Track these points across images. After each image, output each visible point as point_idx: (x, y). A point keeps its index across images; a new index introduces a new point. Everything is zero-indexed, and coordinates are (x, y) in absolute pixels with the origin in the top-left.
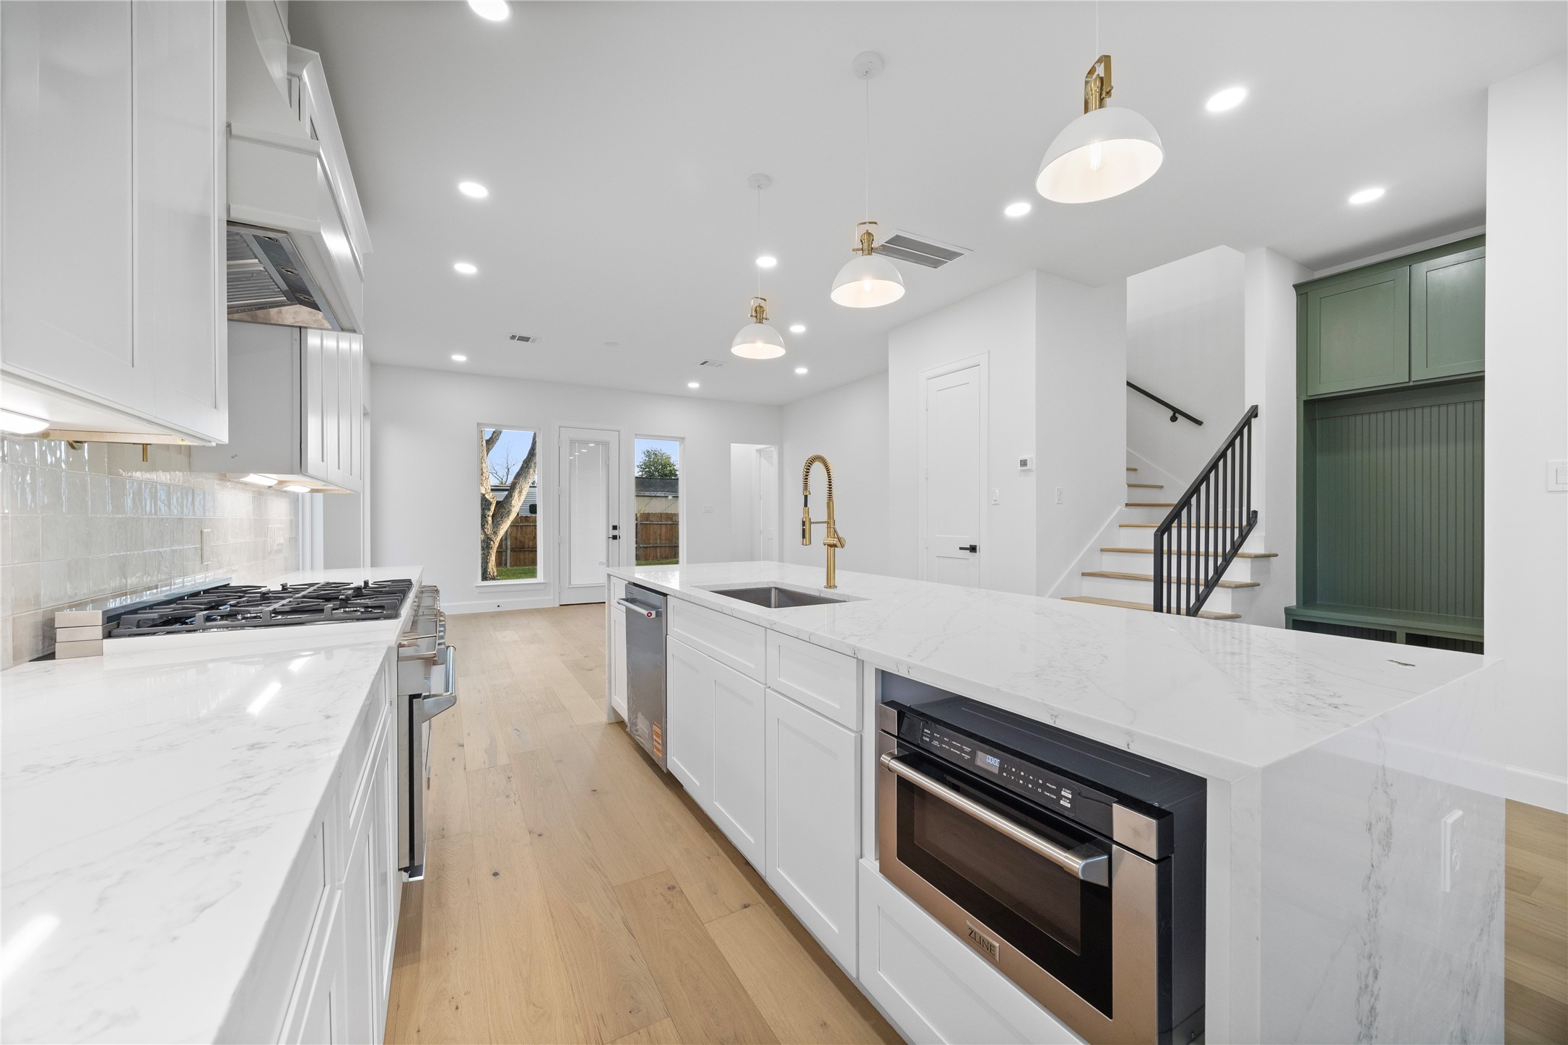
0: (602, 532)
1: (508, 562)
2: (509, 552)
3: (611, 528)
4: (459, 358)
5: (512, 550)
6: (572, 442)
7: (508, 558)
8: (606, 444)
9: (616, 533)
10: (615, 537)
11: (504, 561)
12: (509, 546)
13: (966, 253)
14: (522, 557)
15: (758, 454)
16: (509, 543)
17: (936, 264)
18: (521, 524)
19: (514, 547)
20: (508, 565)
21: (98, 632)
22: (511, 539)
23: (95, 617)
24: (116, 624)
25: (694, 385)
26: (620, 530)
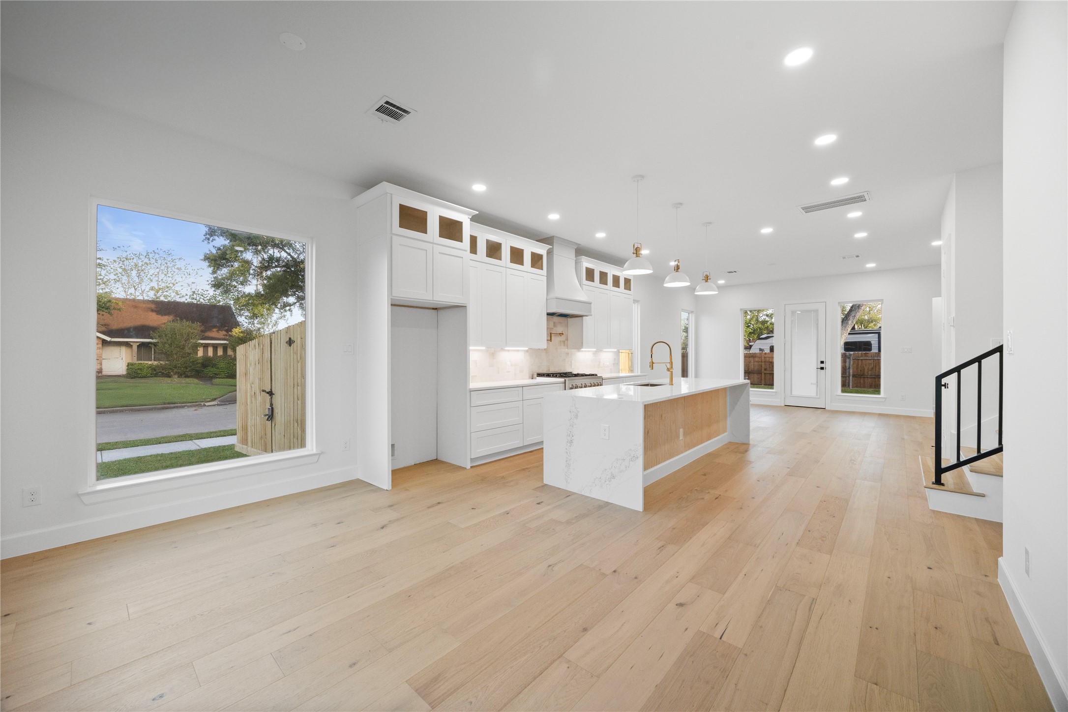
1: (851, 384)
2: (851, 377)
3: (819, 362)
4: (721, 282)
5: (854, 376)
6: (793, 312)
7: (851, 381)
9: (822, 365)
10: (822, 368)
11: (847, 384)
12: (851, 373)
13: (864, 193)
14: (862, 382)
16: (851, 371)
17: (865, 200)
18: (862, 358)
19: (855, 374)
20: (851, 386)
22: (853, 369)
23: (536, 374)
25: (871, 265)
26: (827, 365)
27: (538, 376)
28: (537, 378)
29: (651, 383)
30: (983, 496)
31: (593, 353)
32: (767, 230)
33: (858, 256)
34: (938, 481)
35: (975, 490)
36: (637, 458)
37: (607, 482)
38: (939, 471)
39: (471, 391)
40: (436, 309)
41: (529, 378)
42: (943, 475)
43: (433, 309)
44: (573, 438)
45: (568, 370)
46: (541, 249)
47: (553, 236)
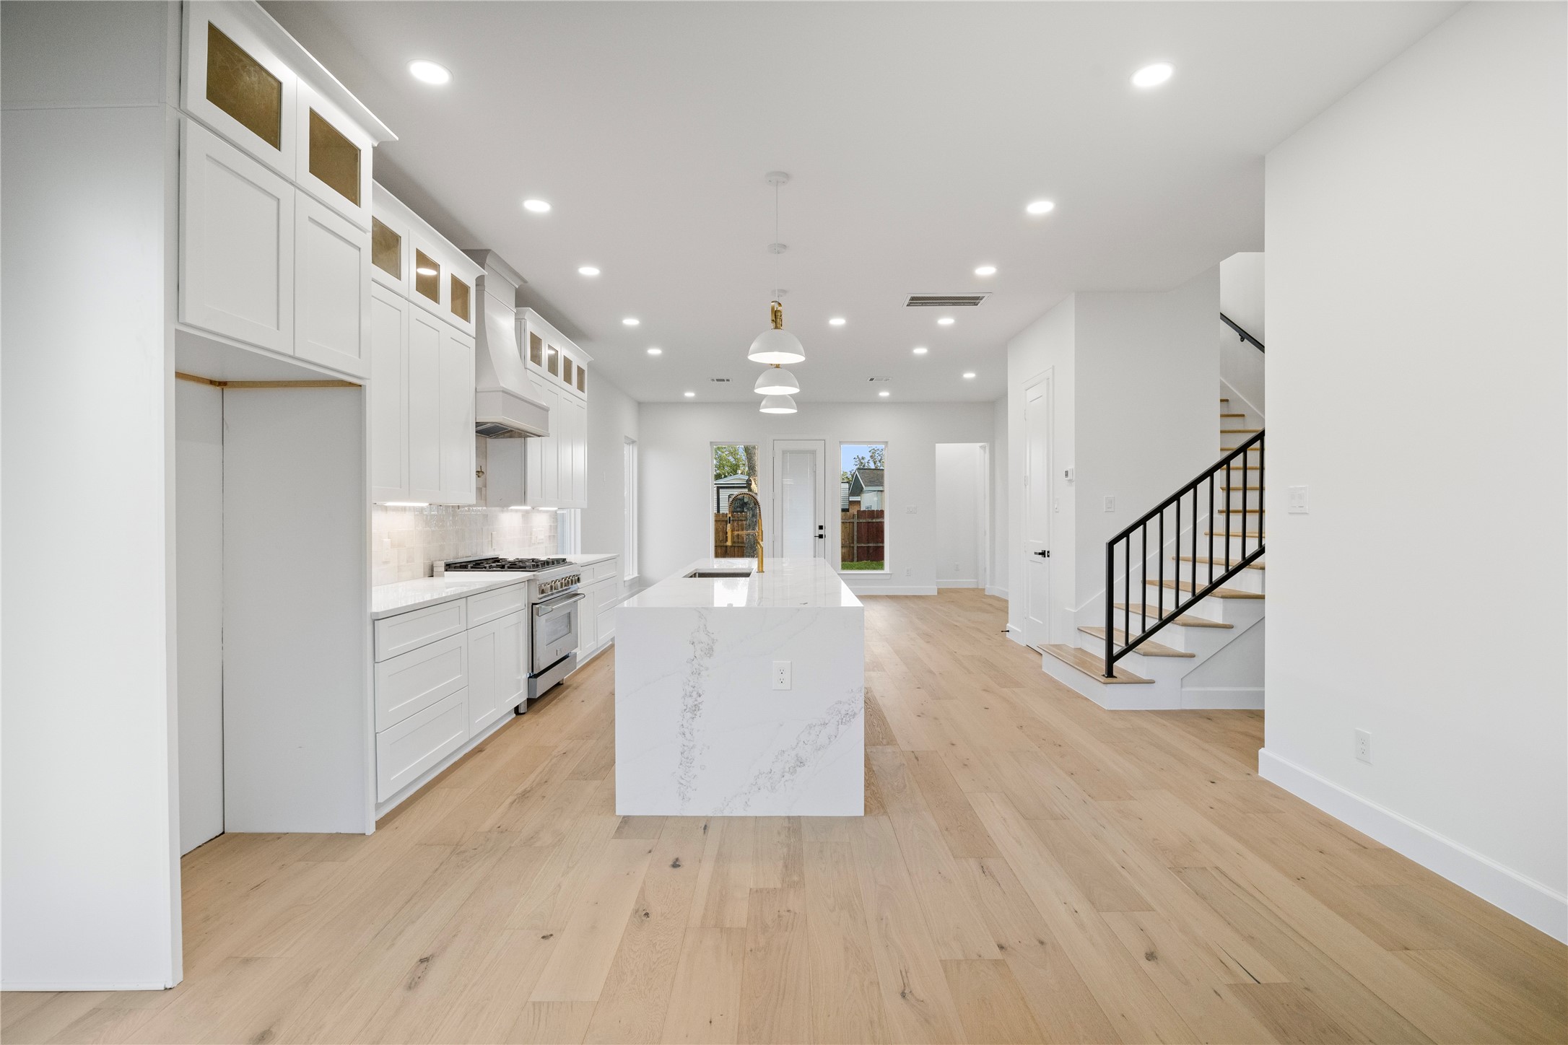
0: (811, 531)
3: (817, 527)
4: (690, 395)
6: (784, 452)
8: (813, 452)
9: (821, 532)
10: (821, 536)
13: (986, 295)
15: (982, 451)
17: (976, 304)
21: (443, 569)
23: (442, 564)
24: (449, 567)
25: (884, 394)
26: (827, 532)
27: (446, 570)
28: (447, 573)
29: (701, 572)
30: (1152, 682)
31: (523, 516)
32: (837, 322)
33: (872, 380)
34: (1110, 673)
35: (1145, 677)
36: (855, 714)
37: (787, 776)
38: (1111, 659)
39: (376, 620)
40: (222, 384)
41: (424, 576)
42: (1116, 664)
43: (212, 382)
44: (699, 700)
45: (489, 553)
46: (468, 273)
47: (487, 251)
